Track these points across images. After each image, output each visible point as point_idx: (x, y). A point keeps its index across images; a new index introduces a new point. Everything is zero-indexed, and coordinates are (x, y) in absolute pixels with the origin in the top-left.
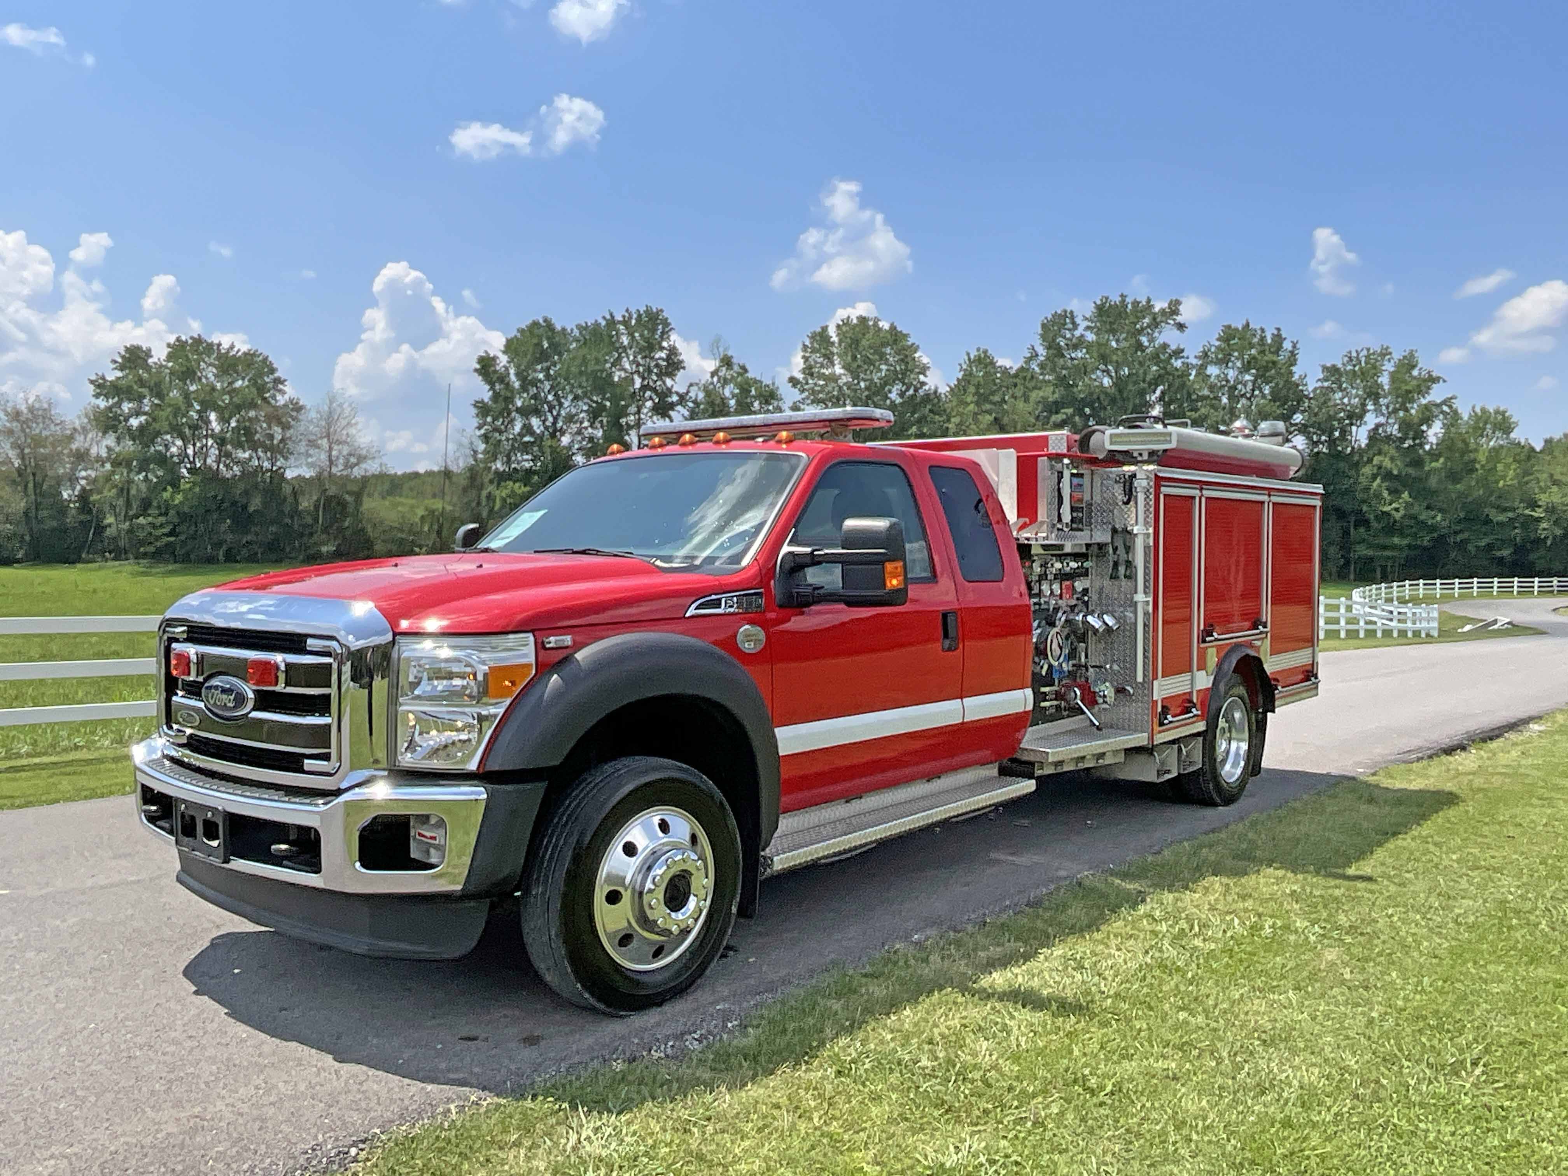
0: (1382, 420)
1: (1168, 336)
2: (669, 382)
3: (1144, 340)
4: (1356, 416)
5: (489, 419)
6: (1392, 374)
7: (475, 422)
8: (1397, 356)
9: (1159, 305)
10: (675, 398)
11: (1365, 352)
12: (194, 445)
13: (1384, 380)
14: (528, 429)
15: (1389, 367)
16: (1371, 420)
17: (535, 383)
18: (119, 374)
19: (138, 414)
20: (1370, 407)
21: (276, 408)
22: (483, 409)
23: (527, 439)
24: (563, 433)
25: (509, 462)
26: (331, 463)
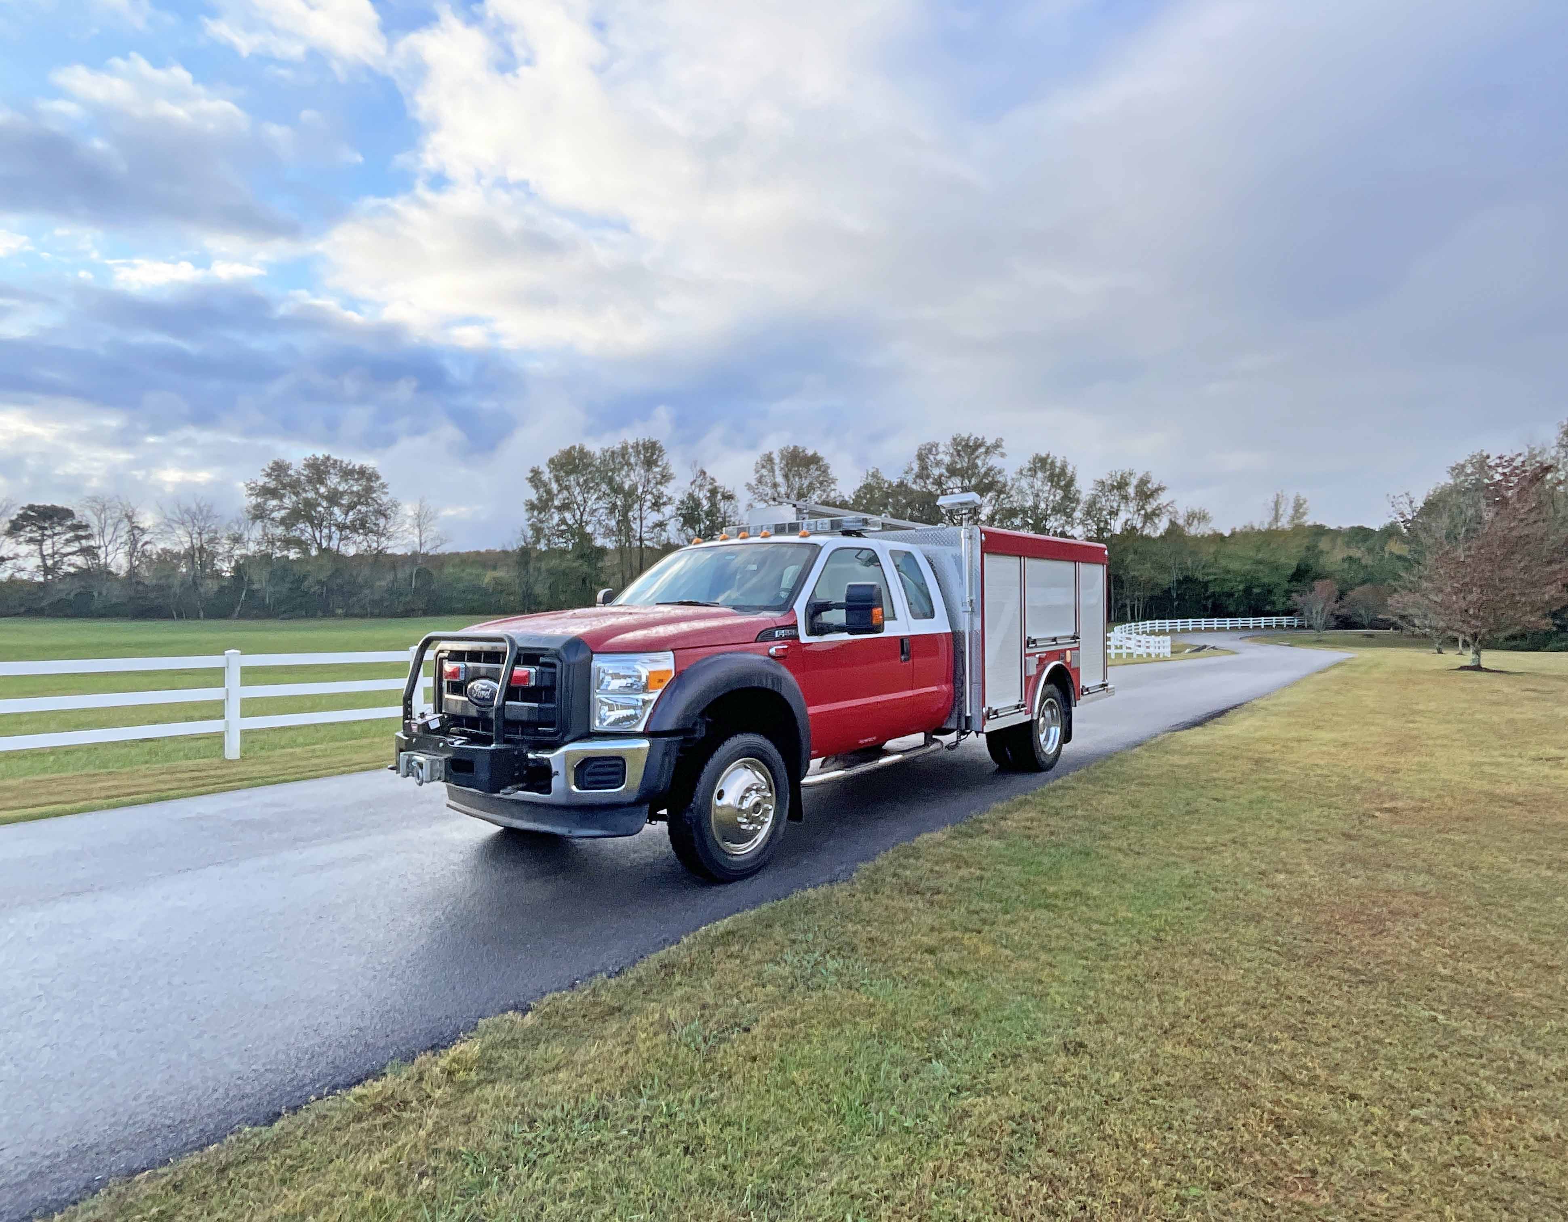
0: (1129, 516)
1: (994, 461)
2: (662, 488)
3: (979, 462)
4: (1114, 513)
5: (536, 513)
6: (1136, 487)
7: (526, 515)
8: (1139, 474)
9: (989, 442)
10: (665, 499)
11: (1119, 473)
12: (321, 531)
13: (1131, 491)
14: (563, 521)
15: (1134, 481)
16: (1123, 516)
17: (567, 488)
18: (266, 480)
19: (281, 508)
20: (1122, 507)
21: (380, 505)
22: (532, 507)
23: (563, 527)
24: (587, 523)
25: (548, 545)
26: (421, 545)
